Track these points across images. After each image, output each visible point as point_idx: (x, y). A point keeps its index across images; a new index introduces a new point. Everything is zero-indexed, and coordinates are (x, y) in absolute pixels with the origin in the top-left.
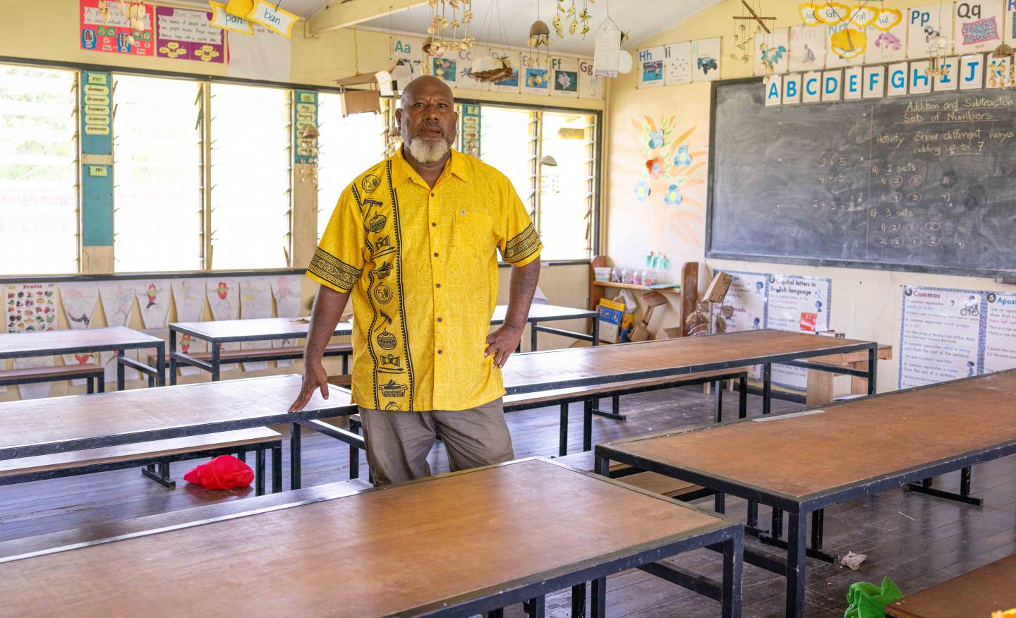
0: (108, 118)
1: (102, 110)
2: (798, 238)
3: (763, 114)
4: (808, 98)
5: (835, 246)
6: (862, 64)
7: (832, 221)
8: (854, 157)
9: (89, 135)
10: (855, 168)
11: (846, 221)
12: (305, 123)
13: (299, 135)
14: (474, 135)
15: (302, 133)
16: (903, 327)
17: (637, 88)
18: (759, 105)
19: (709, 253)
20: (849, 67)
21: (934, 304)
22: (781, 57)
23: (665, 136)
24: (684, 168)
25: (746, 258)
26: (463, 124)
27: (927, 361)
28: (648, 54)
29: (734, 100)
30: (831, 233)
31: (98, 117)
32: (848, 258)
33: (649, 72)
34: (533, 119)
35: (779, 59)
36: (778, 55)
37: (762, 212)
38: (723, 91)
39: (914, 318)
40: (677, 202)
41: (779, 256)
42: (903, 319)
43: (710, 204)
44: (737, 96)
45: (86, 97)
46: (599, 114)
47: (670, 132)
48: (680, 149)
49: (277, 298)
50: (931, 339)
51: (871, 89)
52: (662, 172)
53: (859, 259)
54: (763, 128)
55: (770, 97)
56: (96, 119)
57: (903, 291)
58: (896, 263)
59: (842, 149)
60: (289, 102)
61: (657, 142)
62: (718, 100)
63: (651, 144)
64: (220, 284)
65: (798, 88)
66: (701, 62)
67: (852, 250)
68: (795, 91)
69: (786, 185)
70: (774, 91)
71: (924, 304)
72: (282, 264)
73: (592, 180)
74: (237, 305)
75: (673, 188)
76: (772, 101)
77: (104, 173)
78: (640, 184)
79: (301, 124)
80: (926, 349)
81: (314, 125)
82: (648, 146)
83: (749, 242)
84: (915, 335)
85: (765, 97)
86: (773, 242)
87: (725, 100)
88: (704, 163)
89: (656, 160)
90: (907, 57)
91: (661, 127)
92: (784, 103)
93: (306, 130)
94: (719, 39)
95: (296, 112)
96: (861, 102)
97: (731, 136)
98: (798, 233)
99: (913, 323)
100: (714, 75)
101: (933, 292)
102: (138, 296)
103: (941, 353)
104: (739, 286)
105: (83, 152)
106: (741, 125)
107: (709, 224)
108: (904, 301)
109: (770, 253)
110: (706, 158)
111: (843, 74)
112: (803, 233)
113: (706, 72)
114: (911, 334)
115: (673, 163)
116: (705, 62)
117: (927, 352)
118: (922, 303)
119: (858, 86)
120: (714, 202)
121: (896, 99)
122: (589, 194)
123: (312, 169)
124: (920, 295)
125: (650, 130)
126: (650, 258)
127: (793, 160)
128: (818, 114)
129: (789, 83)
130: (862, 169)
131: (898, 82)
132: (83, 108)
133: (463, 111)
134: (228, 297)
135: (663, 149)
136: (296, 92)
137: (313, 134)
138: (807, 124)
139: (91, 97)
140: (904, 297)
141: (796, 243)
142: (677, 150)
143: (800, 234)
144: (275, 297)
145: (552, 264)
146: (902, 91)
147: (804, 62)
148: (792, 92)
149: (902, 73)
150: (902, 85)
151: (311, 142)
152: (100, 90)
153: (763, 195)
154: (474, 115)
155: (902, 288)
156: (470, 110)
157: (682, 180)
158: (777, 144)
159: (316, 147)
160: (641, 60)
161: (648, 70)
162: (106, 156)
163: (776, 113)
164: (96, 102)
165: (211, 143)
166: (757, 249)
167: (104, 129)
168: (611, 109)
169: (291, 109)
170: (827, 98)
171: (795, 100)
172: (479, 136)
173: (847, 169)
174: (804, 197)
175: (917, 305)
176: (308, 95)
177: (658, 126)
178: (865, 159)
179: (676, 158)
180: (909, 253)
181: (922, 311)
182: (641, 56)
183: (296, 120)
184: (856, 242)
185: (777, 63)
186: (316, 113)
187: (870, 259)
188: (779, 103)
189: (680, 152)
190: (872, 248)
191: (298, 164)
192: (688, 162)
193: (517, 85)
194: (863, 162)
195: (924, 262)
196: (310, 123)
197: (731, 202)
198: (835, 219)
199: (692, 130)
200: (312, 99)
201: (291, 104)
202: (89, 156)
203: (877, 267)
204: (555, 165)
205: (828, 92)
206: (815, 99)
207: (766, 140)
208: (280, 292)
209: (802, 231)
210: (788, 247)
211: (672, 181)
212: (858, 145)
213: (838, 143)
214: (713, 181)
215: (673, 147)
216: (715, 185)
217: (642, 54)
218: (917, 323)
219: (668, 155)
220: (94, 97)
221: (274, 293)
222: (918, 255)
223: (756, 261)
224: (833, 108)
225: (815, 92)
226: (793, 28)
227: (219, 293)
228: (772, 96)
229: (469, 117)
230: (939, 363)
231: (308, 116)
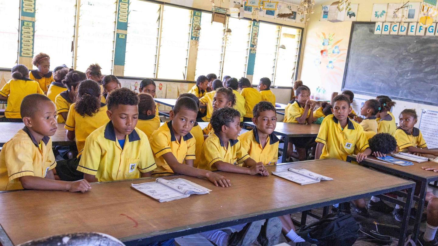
0: (127, 16)
1: (125, 12)
2: (381, 87)
3: (372, 37)
4: (393, 33)
5: (396, 91)
6: (417, 21)
7: (396, 82)
8: (409, 58)
9: (120, 22)
10: (408, 62)
11: (402, 82)
12: (196, 24)
13: (193, 29)
14: (256, 34)
15: (195, 28)
16: (420, 125)
17: (320, 21)
18: (371, 33)
19: (343, 89)
20: (411, 22)
21: (434, 117)
22: (383, 15)
23: (330, 41)
24: (336, 55)
25: (359, 93)
26: (253, 29)
27: (428, 139)
28: (326, 7)
29: (361, 30)
30: (395, 86)
31: (124, 15)
32: (401, 96)
33: (326, 15)
34: (278, 29)
35: (382, 16)
36: (382, 14)
37: (367, 75)
38: (357, 26)
39: (425, 122)
40: (332, 68)
41: (372, 93)
42: (420, 122)
43: (346, 70)
44: (362, 29)
45: (120, 7)
46: (303, 29)
47: (332, 40)
48: (336, 47)
49: (180, 91)
50: (431, 131)
51: (419, 32)
52: (327, 55)
53: (406, 97)
54: (372, 42)
55: (376, 30)
56: (123, 16)
57: (422, 112)
58: (420, 100)
59: (404, 54)
60: (191, 15)
61: (326, 43)
62: (354, 29)
63: (323, 44)
64: (160, 84)
65: (389, 28)
66: (349, 13)
67: (403, 94)
68: (388, 29)
69: (379, 65)
70: (378, 28)
71: (430, 117)
72: (182, 79)
73: (297, 55)
74: (165, 93)
75: (330, 62)
76: (377, 32)
77: (124, 37)
78: (317, 59)
79: (194, 24)
80: (428, 134)
81: (199, 25)
82: (322, 45)
83: (361, 87)
84: (425, 128)
85: (374, 30)
86: (370, 88)
87: (357, 29)
88: (345, 54)
89: (325, 50)
90: (436, 21)
91: (328, 37)
92: (383, 33)
93: (196, 27)
94: (358, 5)
95: (193, 19)
96: (414, 36)
97: (358, 44)
98: (381, 85)
99: (424, 124)
100: (353, 19)
101: (434, 113)
102: (131, 86)
103: (434, 136)
104: (354, 103)
105: (117, 29)
106: (363, 40)
107: (345, 78)
108: (422, 115)
109: (369, 92)
110: (346, 52)
111: (409, 24)
112: (384, 85)
113: (350, 17)
114: (423, 128)
115: (332, 52)
116: (350, 13)
117: (429, 135)
118: (429, 116)
119: (414, 30)
120: (348, 69)
121: (429, 37)
122: (295, 61)
123: (197, 42)
124: (429, 113)
125: (324, 38)
126: (318, 89)
127: (383, 56)
128: (396, 39)
129: (385, 26)
130: (411, 63)
131: (431, 30)
132: (119, 11)
133: (253, 24)
134: (162, 89)
135: (329, 46)
136: (194, 11)
137: (199, 29)
138: (391, 43)
139: (122, 7)
140: (422, 114)
141: (380, 89)
142: (334, 47)
143: (382, 86)
144: (179, 91)
145: (279, 88)
146: (432, 34)
147: (392, 18)
148: (386, 29)
149: (433, 27)
150: (432, 32)
151: (197, 32)
152: (125, 5)
153: (369, 69)
154: (257, 26)
155: (422, 110)
156: (256, 24)
157: (335, 59)
158: (377, 49)
159: (199, 34)
160: (323, 9)
161: (325, 14)
162: (125, 31)
163: (378, 37)
164: (123, 9)
165: (162, 29)
166: (363, 90)
167: (125, 20)
168: (307, 27)
169: (191, 18)
170: (400, 33)
171: (387, 33)
172: (258, 34)
173: (405, 62)
174: (386, 71)
175: (427, 117)
176: (198, 13)
177: (327, 37)
178: (413, 59)
179: (333, 50)
180: (426, 97)
181: (429, 120)
182: (323, 8)
183: (193, 22)
184: (405, 91)
185: (381, 17)
186: (200, 20)
187: (410, 98)
188: (380, 33)
189: (335, 48)
190: (411, 94)
191: (192, 40)
192: (338, 53)
193: (274, 15)
194: (412, 60)
195: (433, 101)
196: (198, 24)
197: (354, 70)
198: (398, 81)
199: (341, 40)
200: (199, 15)
201: (191, 16)
202: (119, 30)
203: (412, 101)
204: (285, 49)
205: (401, 31)
206: (396, 33)
207: (372, 47)
208: (181, 89)
209: (383, 85)
210: (376, 90)
211: (330, 59)
212: (411, 53)
213: (403, 52)
214: (348, 61)
215: (333, 46)
216: (349, 62)
217: (324, 7)
218: (426, 124)
219: (330, 49)
220: (123, 7)
221: (179, 89)
222: (430, 98)
223: (363, 94)
224: (403, 37)
225: (396, 31)
226: (389, 4)
227: (159, 87)
228: (378, 30)
229: (255, 27)
230: (432, 140)
231: (197, 21)
